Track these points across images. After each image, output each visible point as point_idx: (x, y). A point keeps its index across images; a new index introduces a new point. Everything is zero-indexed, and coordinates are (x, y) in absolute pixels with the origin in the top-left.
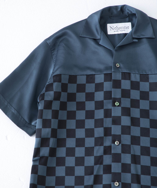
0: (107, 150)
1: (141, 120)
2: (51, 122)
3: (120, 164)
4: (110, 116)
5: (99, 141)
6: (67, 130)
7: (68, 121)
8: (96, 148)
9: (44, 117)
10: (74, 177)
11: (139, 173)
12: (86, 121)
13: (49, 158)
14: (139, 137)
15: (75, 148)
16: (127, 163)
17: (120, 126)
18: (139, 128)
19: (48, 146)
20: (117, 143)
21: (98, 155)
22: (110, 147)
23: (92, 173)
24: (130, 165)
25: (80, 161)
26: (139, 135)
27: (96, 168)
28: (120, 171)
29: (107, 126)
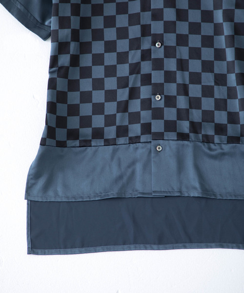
0: (146, 55)
1: (190, 11)
2: (70, 20)
3: (163, 72)
4: (149, 9)
5: (135, 44)
6: (93, 31)
7: (93, 18)
8: (131, 54)
9: (61, 14)
10: (103, 92)
11: (187, 82)
12: (118, 17)
13: (71, 68)
14: (187, 36)
15: (103, 54)
16: (171, 70)
17: (162, 22)
18: (187, 23)
19: (68, 53)
20: (158, 45)
21: (134, 62)
22: (149, 51)
23: (127, 86)
24: (175, 72)
25: (111, 71)
26: (188, 33)
27: (132, 78)
28: (162, 81)
29: (144, 23)
